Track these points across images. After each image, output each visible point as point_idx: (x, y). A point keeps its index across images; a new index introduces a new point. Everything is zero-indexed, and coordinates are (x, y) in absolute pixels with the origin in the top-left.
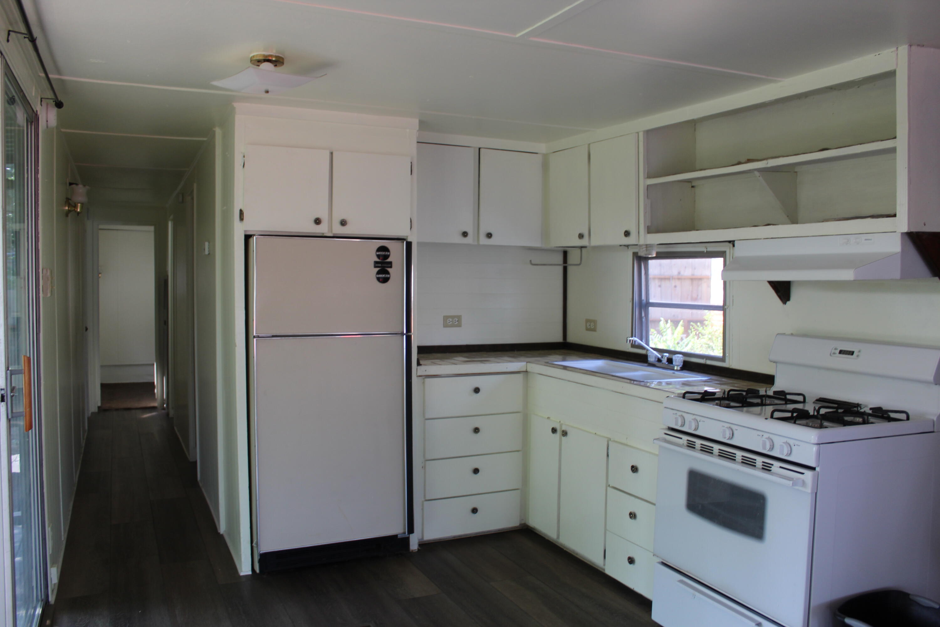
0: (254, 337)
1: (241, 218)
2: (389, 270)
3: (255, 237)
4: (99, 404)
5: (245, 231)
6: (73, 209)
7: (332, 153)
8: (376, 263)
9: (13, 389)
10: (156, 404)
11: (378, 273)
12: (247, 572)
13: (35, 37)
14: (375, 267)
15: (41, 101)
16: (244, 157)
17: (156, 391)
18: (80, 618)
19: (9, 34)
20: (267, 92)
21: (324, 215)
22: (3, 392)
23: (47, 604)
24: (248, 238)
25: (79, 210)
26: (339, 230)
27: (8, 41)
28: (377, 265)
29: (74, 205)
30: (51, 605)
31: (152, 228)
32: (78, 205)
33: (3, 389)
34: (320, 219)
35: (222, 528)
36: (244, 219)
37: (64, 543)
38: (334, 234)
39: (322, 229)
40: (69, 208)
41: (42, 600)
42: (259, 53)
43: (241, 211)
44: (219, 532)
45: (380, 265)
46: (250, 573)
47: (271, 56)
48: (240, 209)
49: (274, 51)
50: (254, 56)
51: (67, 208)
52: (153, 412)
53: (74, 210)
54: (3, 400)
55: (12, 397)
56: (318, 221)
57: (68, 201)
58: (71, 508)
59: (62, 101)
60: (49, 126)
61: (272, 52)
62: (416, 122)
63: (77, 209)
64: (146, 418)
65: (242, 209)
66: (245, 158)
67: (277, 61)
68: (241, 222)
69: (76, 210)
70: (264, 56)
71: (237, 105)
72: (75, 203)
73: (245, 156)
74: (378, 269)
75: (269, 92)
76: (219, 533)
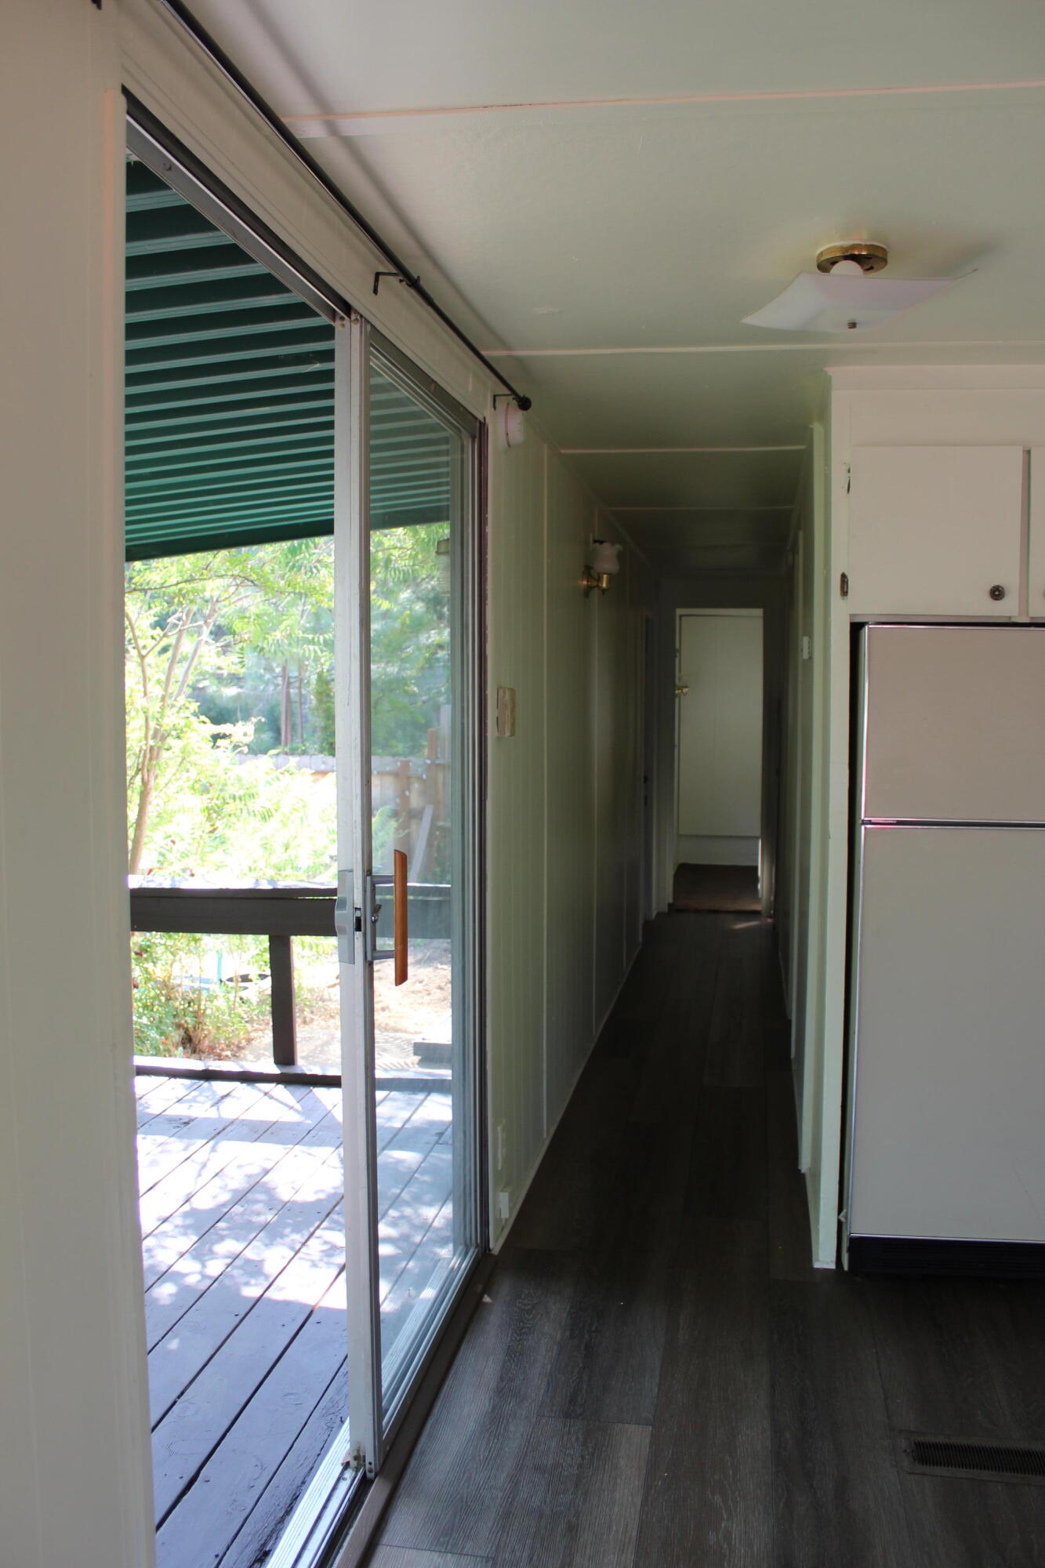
0: (864, 823)
1: (844, 592)
3: (867, 627)
4: (671, 901)
5: (852, 616)
6: (595, 584)
7: (1028, 453)
9: (376, 909)
10: (758, 907)
12: (828, 1263)
13: (416, 277)
15: (494, 401)
16: (849, 471)
17: (759, 886)
18: (527, 1292)
19: (377, 280)
20: (853, 325)
21: (1010, 580)
22: (358, 914)
23: (487, 1252)
24: (856, 628)
25: (604, 585)
26: (1039, 609)
27: (375, 291)
29: (597, 577)
30: (492, 1255)
31: (759, 612)
32: (603, 577)
33: (359, 909)
34: (1003, 588)
35: (805, 1164)
36: (849, 593)
37: (547, 1143)
38: (1032, 618)
39: (1007, 608)
40: (588, 582)
41: (477, 1246)
42: (831, 243)
43: (844, 577)
44: (799, 1168)
46: (833, 1266)
47: (854, 247)
48: (841, 573)
49: (865, 236)
50: (821, 254)
51: (585, 583)
52: (754, 920)
53: (598, 586)
54: (358, 928)
55: (374, 922)
56: (997, 593)
57: (588, 571)
58: (575, 1081)
59: (526, 396)
60: (511, 442)
61: (860, 238)
63: (602, 584)
64: (740, 929)
65: (846, 573)
66: (851, 474)
67: (869, 259)
68: (843, 599)
69: (600, 585)
70: (842, 248)
71: (835, 372)
72: (599, 574)
73: (851, 470)
75: (857, 325)
76: (800, 1171)
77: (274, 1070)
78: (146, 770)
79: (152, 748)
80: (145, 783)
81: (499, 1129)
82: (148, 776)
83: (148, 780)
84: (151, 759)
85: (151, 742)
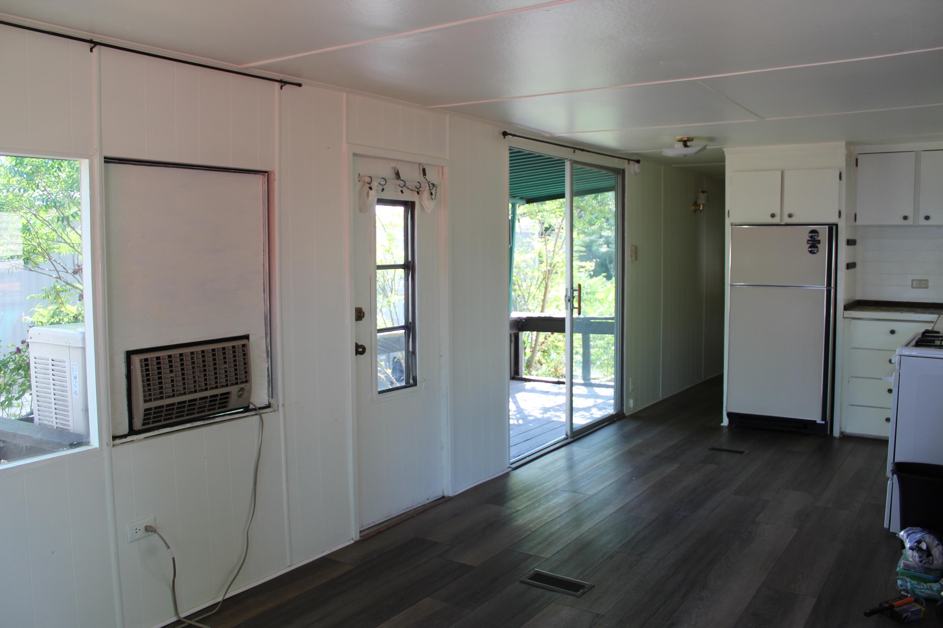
2: (818, 245)
6: (698, 208)
7: (784, 172)
8: (808, 241)
11: (810, 247)
14: (808, 243)
21: (777, 211)
23: (623, 414)
26: (787, 220)
28: (809, 242)
30: (625, 415)
32: (701, 205)
37: (661, 399)
38: (783, 223)
39: (776, 220)
40: (695, 207)
43: (729, 211)
45: (811, 242)
50: (677, 139)
51: (693, 208)
56: (773, 216)
57: (695, 203)
58: (685, 388)
59: (638, 159)
60: (636, 172)
62: (843, 144)
63: (700, 208)
68: (729, 218)
71: (725, 150)
72: (699, 205)
74: (809, 245)
77: (582, 382)
78: (547, 278)
79: (549, 271)
80: (547, 284)
81: (630, 379)
82: (548, 281)
83: (548, 283)
84: (549, 274)
85: (549, 268)
